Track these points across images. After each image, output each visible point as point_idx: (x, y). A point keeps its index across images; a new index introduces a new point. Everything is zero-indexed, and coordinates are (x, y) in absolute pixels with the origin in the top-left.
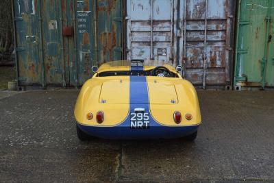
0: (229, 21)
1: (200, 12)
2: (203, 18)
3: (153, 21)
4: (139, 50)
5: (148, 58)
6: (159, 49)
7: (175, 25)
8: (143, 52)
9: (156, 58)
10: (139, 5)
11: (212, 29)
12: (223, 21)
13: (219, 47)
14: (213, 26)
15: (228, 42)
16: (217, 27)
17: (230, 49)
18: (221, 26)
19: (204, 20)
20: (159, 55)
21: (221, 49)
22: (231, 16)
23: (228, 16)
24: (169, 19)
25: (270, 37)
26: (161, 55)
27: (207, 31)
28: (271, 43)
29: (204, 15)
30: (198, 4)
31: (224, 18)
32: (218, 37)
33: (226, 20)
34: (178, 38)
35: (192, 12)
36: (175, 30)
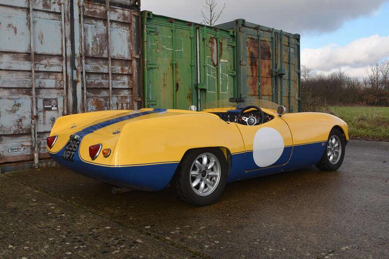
0: (134, 62)
1: (101, 47)
2: (105, 56)
3: (35, 54)
4: (12, 103)
5: (28, 115)
6: (45, 100)
7: (69, 63)
8: (19, 105)
9: (41, 115)
10: (9, 25)
11: (117, 72)
12: (128, 62)
13: (126, 97)
14: (118, 69)
15: (136, 90)
16: (122, 70)
17: (139, 99)
18: (127, 68)
19: (107, 59)
20: (46, 109)
21: (128, 100)
22: (137, 57)
23: (134, 55)
24: (60, 53)
25: (177, 85)
26: (50, 109)
27: (112, 74)
28: (178, 92)
29: (106, 51)
30: (98, 36)
31: (130, 59)
32: (124, 83)
33: (131, 61)
34: (75, 83)
35: (91, 46)
36: (69, 70)
